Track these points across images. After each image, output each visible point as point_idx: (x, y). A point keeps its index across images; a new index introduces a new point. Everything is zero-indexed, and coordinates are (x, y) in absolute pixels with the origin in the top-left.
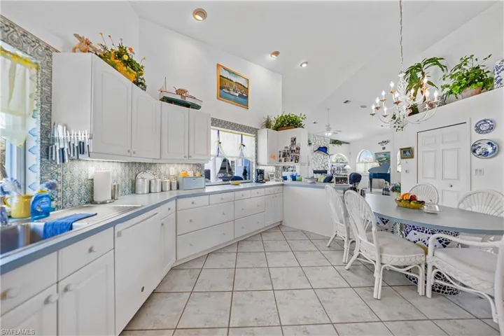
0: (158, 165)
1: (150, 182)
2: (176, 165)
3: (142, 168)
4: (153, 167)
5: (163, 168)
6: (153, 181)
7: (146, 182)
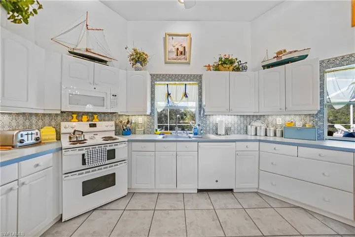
0: (266, 117)
1: (256, 128)
2: (283, 116)
3: (255, 118)
4: (262, 118)
5: (270, 119)
6: (258, 128)
7: (253, 128)
